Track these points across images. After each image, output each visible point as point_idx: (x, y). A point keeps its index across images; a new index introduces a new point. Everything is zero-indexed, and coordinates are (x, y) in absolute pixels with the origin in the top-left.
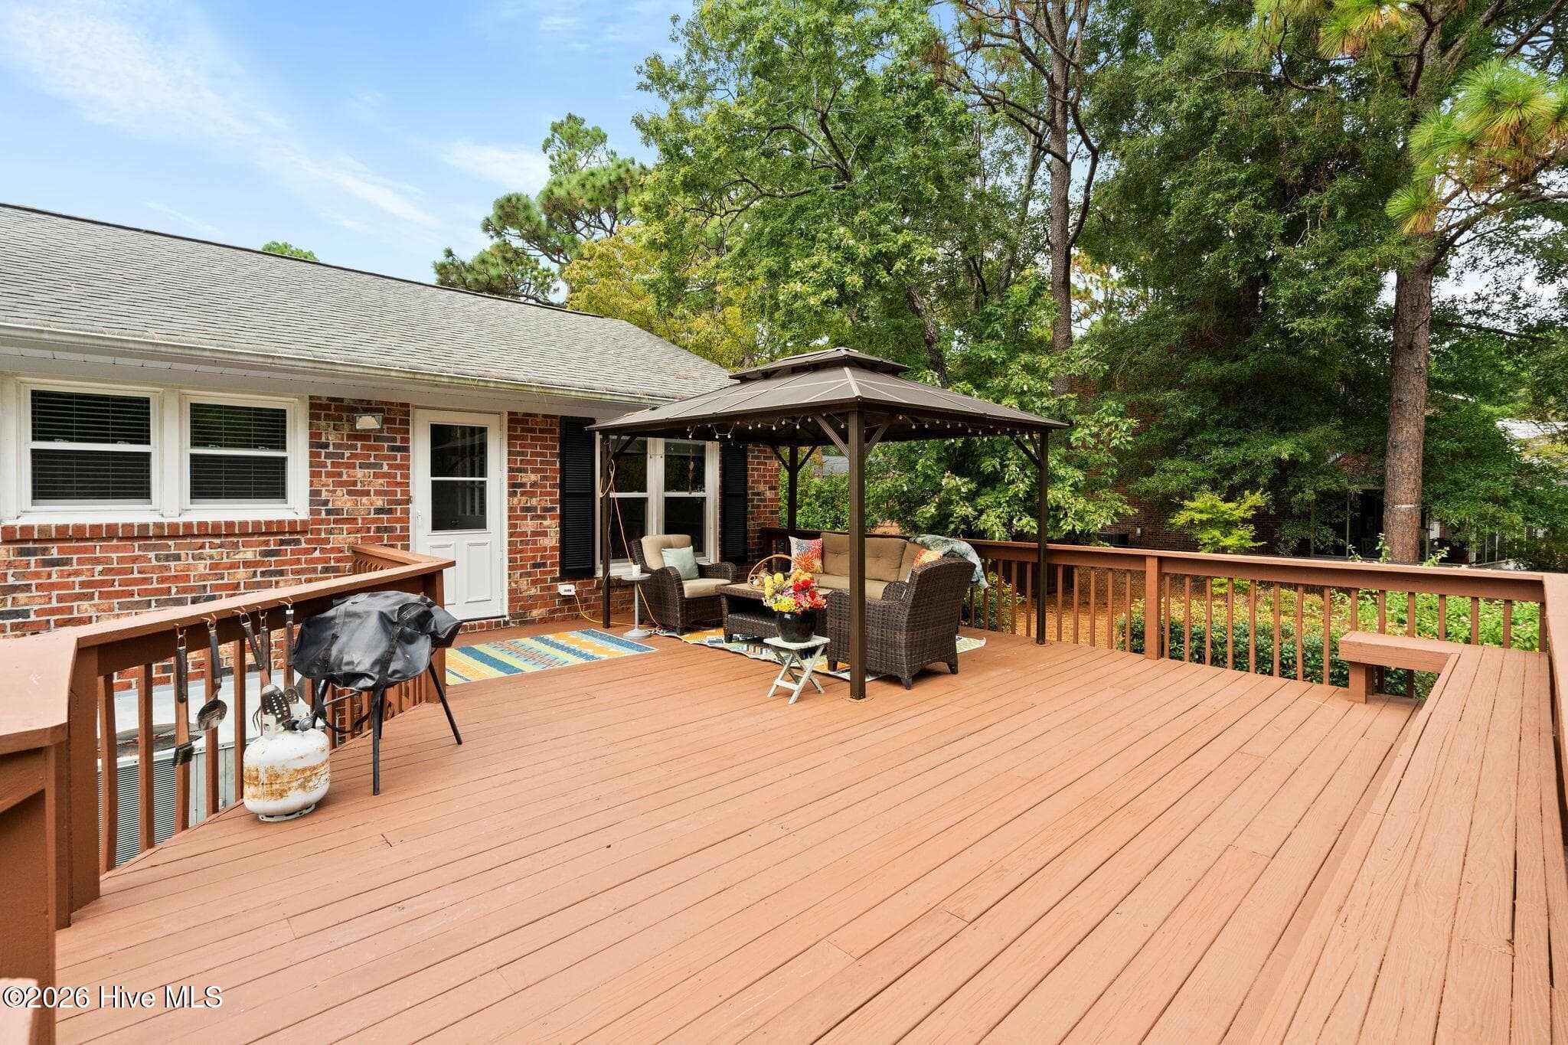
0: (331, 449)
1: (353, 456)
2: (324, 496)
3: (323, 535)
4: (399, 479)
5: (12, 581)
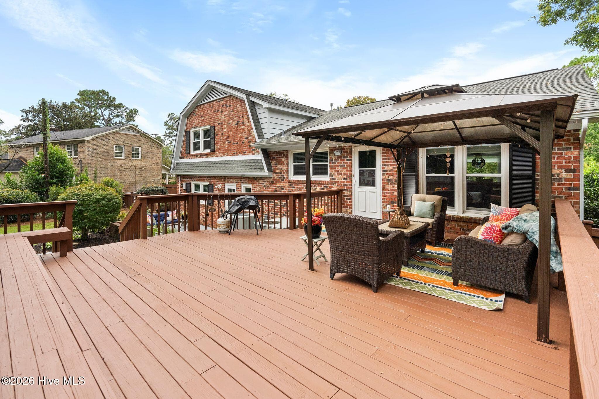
0: (333, 161)
1: (338, 163)
2: (332, 174)
3: (332, 185)
4: (349, 170)
5: (289, 191)
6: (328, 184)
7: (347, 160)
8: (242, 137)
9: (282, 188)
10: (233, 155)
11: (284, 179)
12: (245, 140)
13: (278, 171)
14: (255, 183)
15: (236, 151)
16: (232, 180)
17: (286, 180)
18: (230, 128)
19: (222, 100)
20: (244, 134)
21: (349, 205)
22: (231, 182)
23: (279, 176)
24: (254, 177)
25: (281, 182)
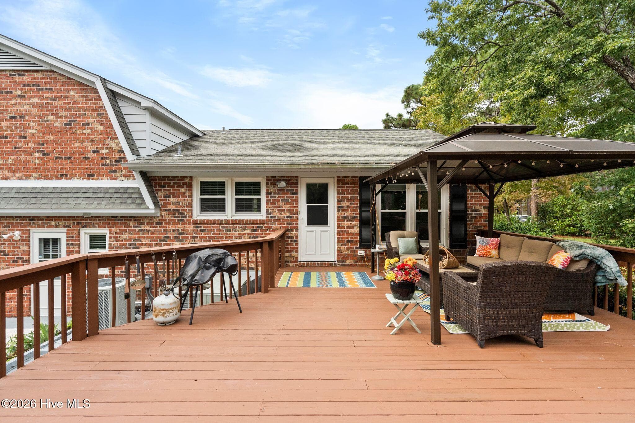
0: (272, 195)
1: (279, 197)
2: (270, 211)
3: (270, 225)
4: (294, 205)
5: (194, 235)
6: (264, 224)
7: (292, 194)
8: (84, 149)
9: (180, 232)
10: (58, 179)
11: (185, 219)
12: (91, 155)
13: (172, 207)
14: (118, 227)
15: (68, 172)
16: (53, 223)
17: (187, 220)
18: (46, 128)
19: (24, 75)
20: (87, 144)
21: (294, 248)
22: (51, 227)
23: (174, 214)
24: (117, 217)
25: (178, 224)
